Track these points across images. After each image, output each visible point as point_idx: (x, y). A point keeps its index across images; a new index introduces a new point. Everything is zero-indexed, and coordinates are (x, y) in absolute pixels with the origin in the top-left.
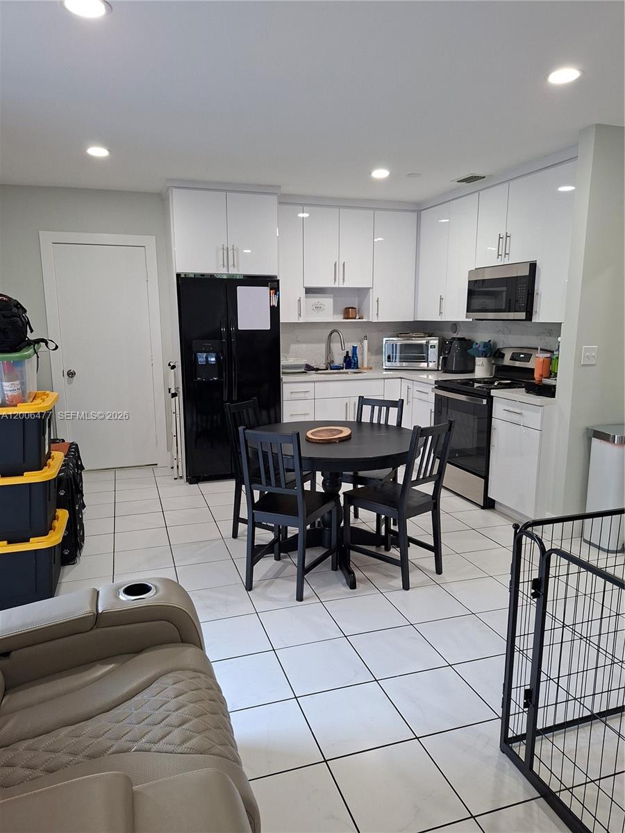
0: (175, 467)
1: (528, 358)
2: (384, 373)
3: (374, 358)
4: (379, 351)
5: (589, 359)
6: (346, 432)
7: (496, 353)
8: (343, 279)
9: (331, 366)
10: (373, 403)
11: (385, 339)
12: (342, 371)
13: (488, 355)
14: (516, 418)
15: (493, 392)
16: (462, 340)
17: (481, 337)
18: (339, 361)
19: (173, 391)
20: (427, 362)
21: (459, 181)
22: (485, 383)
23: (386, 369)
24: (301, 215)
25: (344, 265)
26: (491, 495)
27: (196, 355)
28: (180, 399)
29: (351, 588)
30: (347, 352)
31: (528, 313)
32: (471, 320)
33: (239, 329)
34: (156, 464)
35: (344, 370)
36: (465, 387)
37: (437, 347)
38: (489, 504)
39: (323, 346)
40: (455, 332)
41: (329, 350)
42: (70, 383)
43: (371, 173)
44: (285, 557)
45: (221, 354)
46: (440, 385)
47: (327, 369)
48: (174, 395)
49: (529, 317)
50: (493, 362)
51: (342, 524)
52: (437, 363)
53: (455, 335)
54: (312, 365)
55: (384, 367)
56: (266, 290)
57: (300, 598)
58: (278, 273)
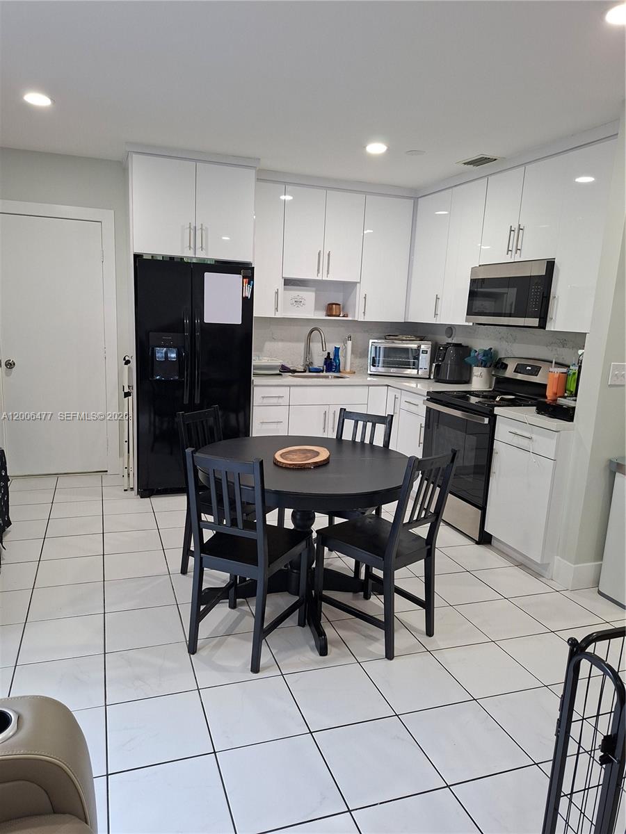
0: (126, 475)
1: (535, 371)
2: (369, 379)
3: (358, 361)
4: (364, 354)
5: (618, 378)
6: (324, 454)
7: (498, 363)
8: (328, 271)
9: (309, 369)
10: (357, 417)
11: (371, 341)
12: (321, 374)
13: (488, 365)
14: (524, 443)
15: (497, 410)
16: (458, 346)
17: (480, 344)
18: (319, 362)
19: (126, 390)
20: (418, 369)
21: (465, 164)
22: (484, 397)
23: (371, 375)
24: (283, 197)
25: (329, 255)
26: (487, 529)
27: (153, 349)
28: (133, 399)
29: (321, 655)
30: (329, 354)
31: (542, 320)
32: (471, 324)
33: (205, 321)
34: (107, 471)
35: (324, 374)
36: (460, 401)
37: (429, 352)
38: (485, 539)
39: (302, 346)
40: (450, 337)
41: (308, 351)
42: (8, 375)
43: (365, 147)
44: (242, 604)
45: (183, 350)
46: (433, 397)
47: (305, 372)
48: (127, 395)
49: (542, 325)
50: (493, 373)
51: (314, 566)
52: (428, 370)
53: (450, 341)
54: (289, 366)
55: (369, 372)
56: (237, 279)
57: (255, 668)
58: (254, 260)
